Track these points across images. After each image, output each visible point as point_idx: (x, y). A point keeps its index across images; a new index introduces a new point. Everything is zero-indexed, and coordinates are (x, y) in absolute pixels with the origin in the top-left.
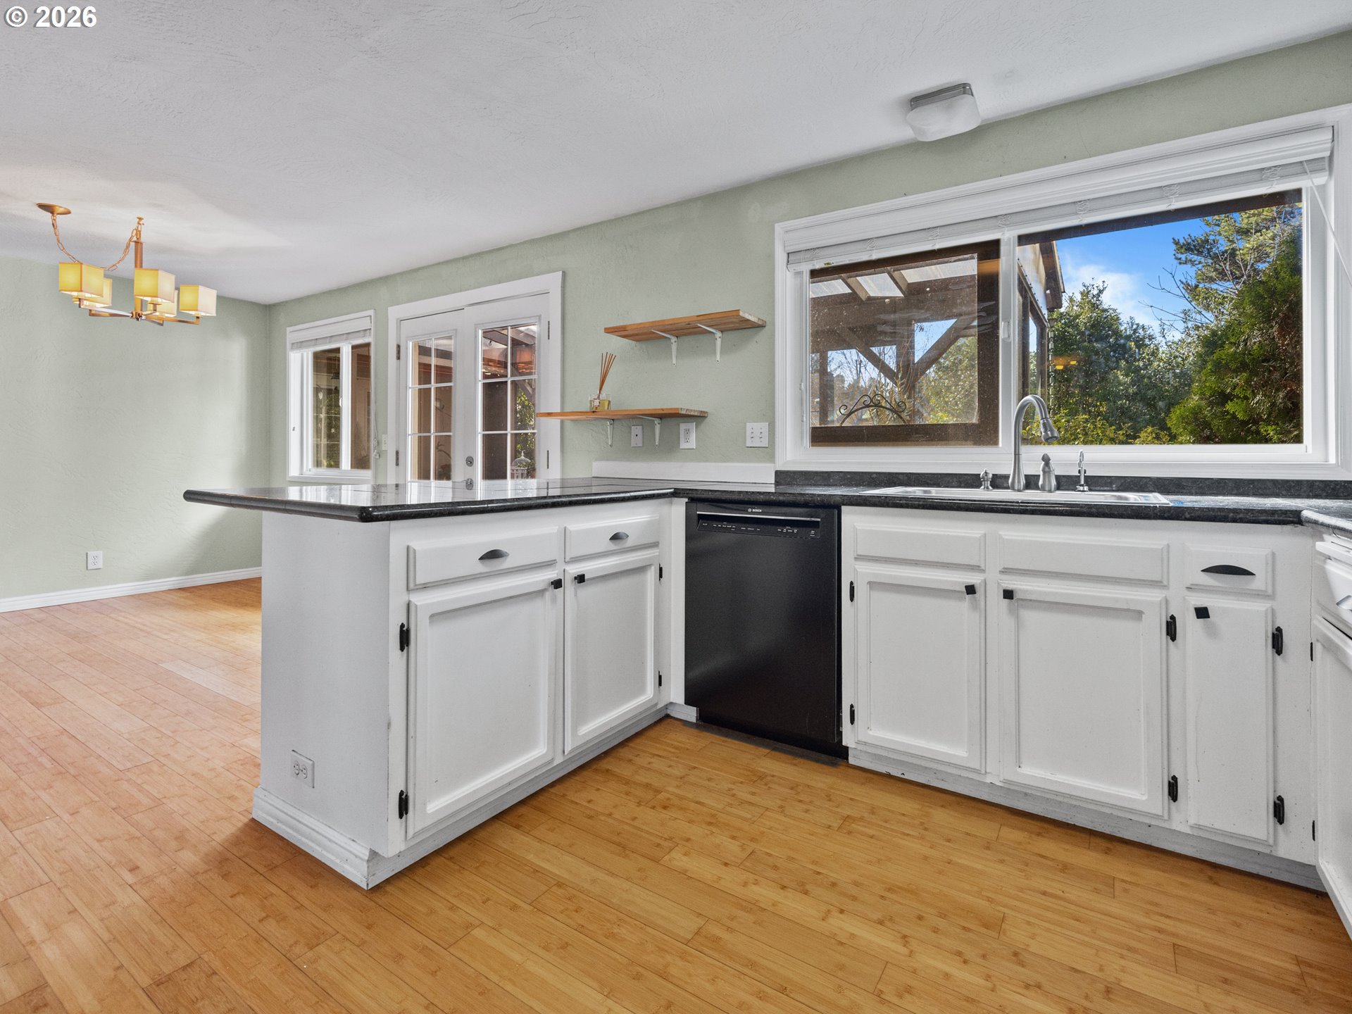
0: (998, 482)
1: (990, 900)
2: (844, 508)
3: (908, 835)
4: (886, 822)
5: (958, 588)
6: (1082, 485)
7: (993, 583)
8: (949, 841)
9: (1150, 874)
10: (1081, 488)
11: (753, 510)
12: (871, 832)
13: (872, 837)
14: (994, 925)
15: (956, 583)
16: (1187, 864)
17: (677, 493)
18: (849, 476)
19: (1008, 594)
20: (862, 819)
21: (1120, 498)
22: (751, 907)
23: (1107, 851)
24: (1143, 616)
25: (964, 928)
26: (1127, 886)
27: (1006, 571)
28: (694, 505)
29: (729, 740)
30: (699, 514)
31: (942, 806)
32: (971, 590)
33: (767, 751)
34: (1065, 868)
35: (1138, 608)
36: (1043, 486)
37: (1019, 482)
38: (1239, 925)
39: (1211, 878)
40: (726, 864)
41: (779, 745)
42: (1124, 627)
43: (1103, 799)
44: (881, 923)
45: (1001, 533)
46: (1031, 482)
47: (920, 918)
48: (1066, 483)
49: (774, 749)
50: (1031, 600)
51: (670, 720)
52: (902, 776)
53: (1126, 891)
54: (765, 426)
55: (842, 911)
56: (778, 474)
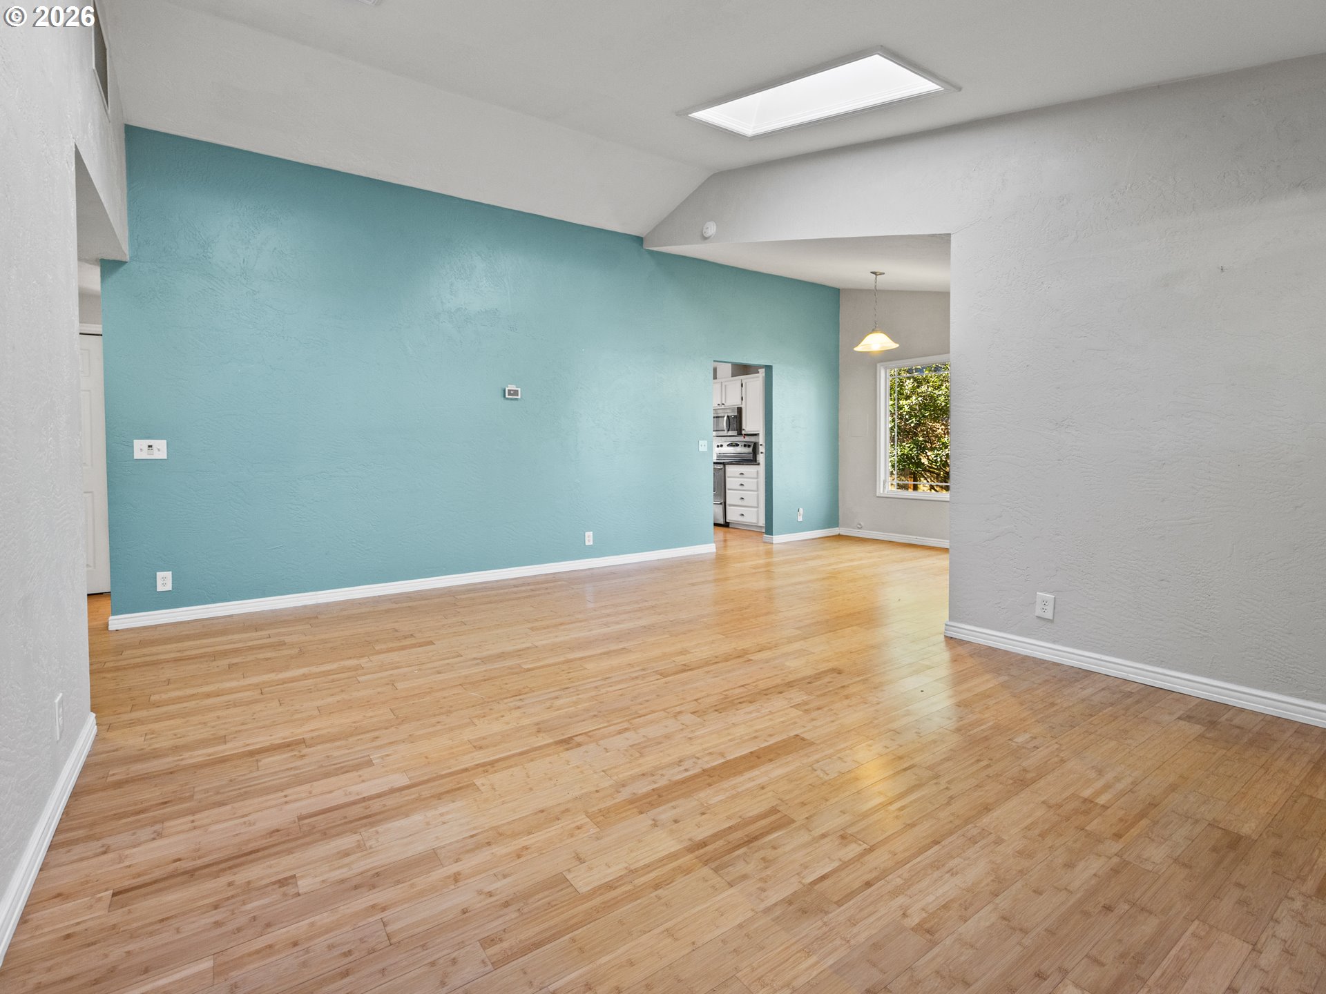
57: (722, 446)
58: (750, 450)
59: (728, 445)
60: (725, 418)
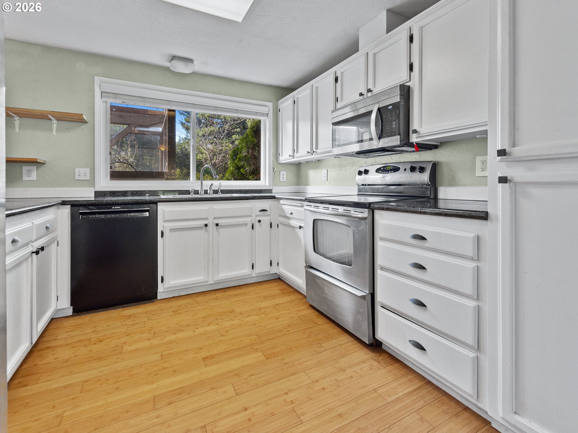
0: (196, 192)
1: (227, 308)
2: (158, 203)
3: (195, 306)
4: (186, 307)
5: (201, 226)
6: (219, 192)
7: (211, 223)
8: (207, 303)
9: (250, 289)
10: (219, 193)
11: (115, 208)
12: (185, 311)
13: (186, 311)
14: (232, 311)
15: (201, 224)
16: (255, 284)
17: (64, 203)
18: (135, 192)
19: (217, 225)
20: (178, 309)
21: (231, 195)
22: (170, 342)
23: (240, 288)
24: (248, 225)
25: (227, 315)
26: (249, 292)
27: (215, 218)
28: (75, 208)
29: (99, 313)
30: (80, 212)
31: (197, 297)
32: (206, 225)
33: (122, 309)
34: (235, 295)
35: (246, 223)
36: (209, 193)
37: (202, 192)
38: (269, 289)
39: (260, 284)
40: (149, 340)
41: (124, 306)
42: (243, 228)
43: (239, 275)
44: (209, 325)
45: (213, 207)
46: (206, 192)
47: (216, 319)
48: (216, 192)
49: (123, 307)
50: (222, 226)
51: (54, 320)
52: (180, 295)
53: (249, 293)
54: (88, 170)
55: (197, 328)
56: (96, 192)
57: (366, 172)
58: (425, 177)
59: (378, 171)
60: (373, 116)
